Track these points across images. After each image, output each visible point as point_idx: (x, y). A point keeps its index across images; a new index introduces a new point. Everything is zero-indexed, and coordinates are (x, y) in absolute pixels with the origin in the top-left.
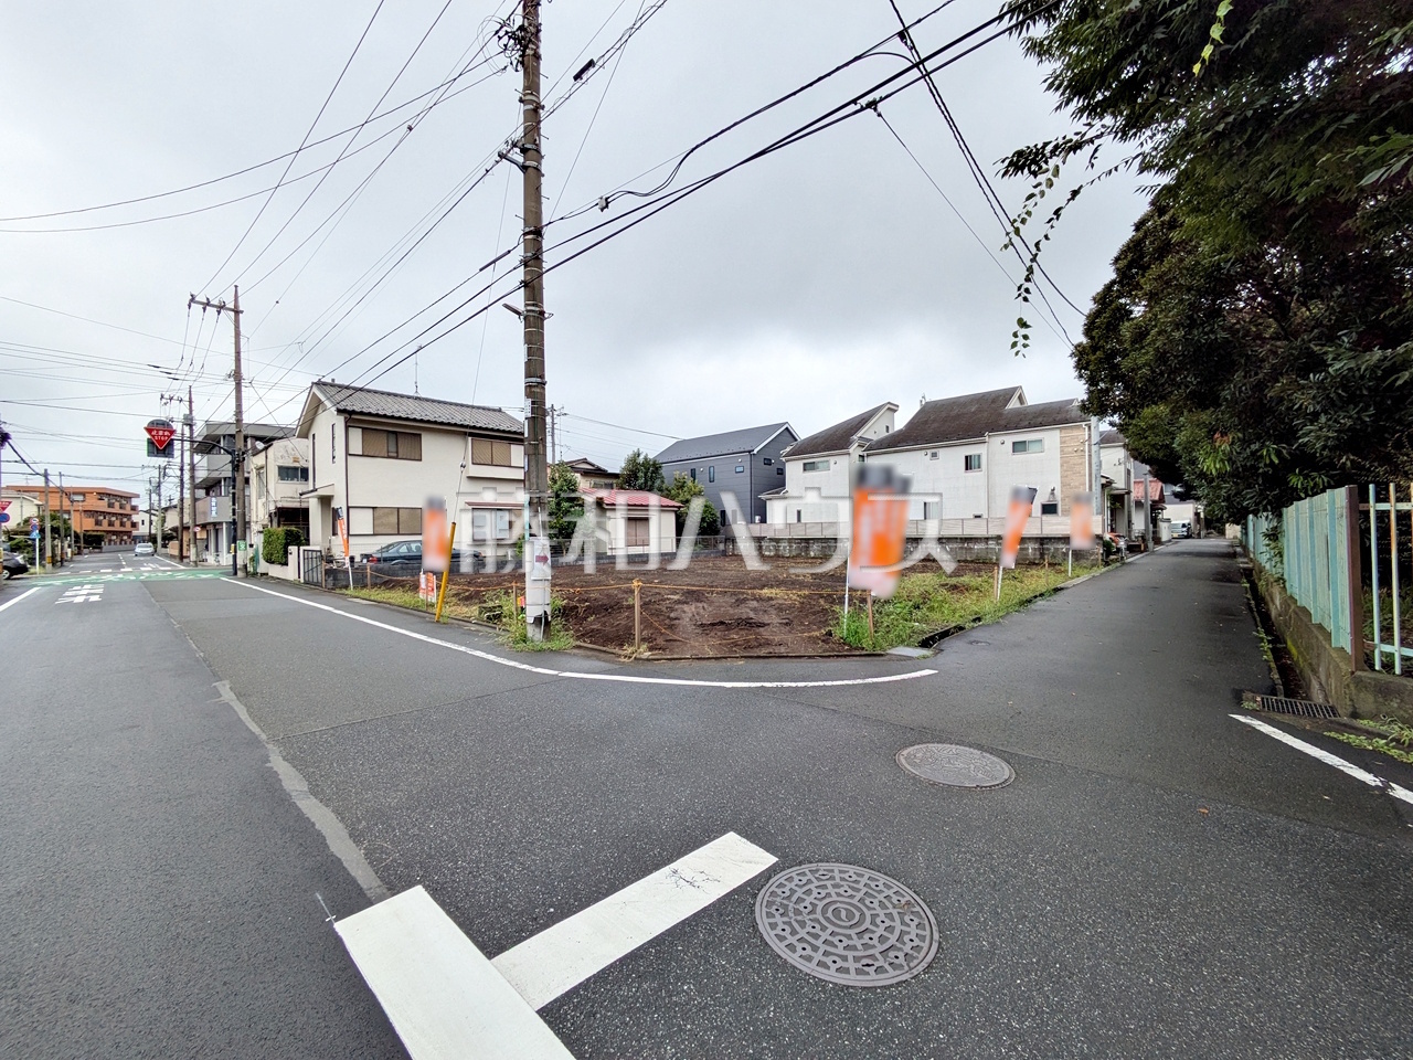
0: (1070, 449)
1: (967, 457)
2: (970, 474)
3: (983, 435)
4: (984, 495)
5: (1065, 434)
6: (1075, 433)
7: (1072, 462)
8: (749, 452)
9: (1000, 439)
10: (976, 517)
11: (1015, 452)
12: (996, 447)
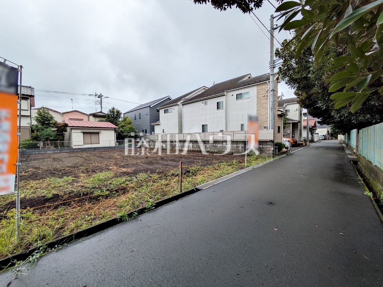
0: (261, 96)
1: (218, 103)
2: (219, 111)
3: (223, 91)
4: (224, 121)
5: (259, 87)
6: (264, 87)
7: (262, 102)
8: (149, 106)
9: (231, 94)
10: (221, 131)
11: (238, 100)
12: (230, 97)
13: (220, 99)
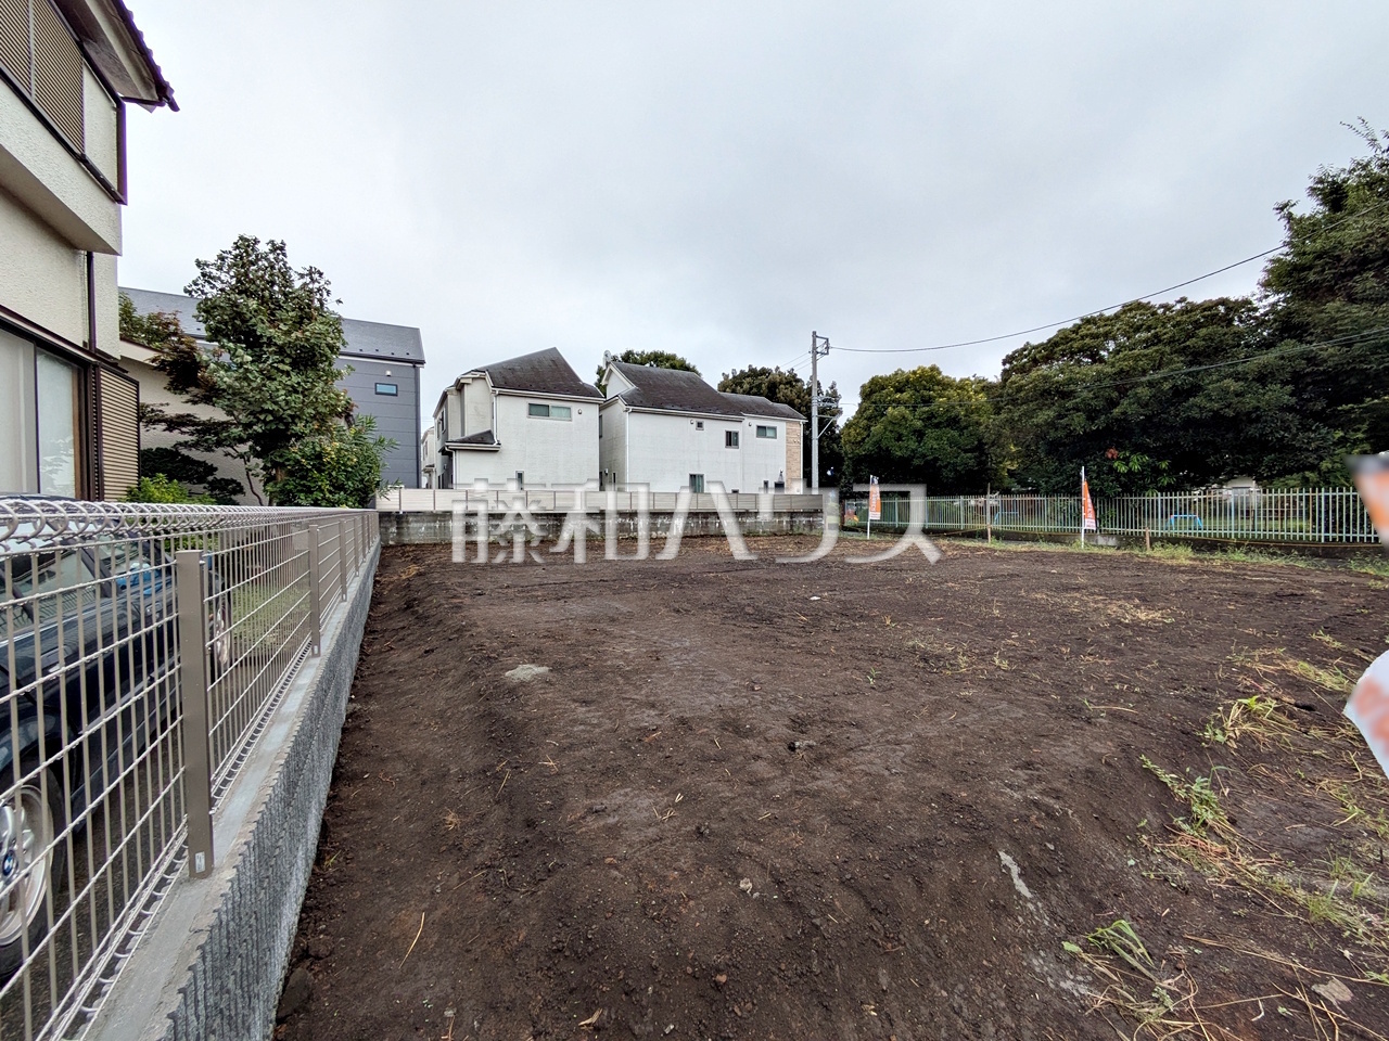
0: (791, 440)
1: (727, 433)
2: (730, 450)
3: (740, 414)
4: (740, 471)
5: (789, 426)
6: (795, 427)
7: (792, 450)
9: (750, 421)
11: (758, 436)
12: (747, 427)
13: (733, 427)
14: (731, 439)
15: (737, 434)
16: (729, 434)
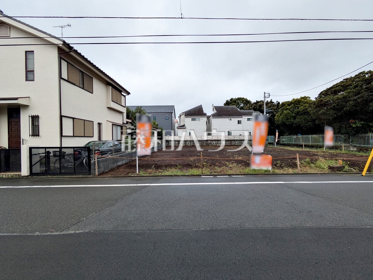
2: (239, 125)
3: (242, 116)
4: (242, 130)
8: (171, 113)
9: (245, 117)
11: (248, 120)
12: (244, 119)
13: (239, 119)
14: (239, 122)
15: (241, 121)
16: (238, 121)
